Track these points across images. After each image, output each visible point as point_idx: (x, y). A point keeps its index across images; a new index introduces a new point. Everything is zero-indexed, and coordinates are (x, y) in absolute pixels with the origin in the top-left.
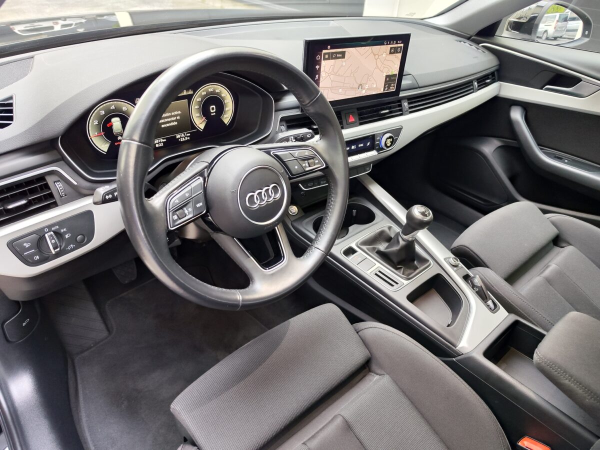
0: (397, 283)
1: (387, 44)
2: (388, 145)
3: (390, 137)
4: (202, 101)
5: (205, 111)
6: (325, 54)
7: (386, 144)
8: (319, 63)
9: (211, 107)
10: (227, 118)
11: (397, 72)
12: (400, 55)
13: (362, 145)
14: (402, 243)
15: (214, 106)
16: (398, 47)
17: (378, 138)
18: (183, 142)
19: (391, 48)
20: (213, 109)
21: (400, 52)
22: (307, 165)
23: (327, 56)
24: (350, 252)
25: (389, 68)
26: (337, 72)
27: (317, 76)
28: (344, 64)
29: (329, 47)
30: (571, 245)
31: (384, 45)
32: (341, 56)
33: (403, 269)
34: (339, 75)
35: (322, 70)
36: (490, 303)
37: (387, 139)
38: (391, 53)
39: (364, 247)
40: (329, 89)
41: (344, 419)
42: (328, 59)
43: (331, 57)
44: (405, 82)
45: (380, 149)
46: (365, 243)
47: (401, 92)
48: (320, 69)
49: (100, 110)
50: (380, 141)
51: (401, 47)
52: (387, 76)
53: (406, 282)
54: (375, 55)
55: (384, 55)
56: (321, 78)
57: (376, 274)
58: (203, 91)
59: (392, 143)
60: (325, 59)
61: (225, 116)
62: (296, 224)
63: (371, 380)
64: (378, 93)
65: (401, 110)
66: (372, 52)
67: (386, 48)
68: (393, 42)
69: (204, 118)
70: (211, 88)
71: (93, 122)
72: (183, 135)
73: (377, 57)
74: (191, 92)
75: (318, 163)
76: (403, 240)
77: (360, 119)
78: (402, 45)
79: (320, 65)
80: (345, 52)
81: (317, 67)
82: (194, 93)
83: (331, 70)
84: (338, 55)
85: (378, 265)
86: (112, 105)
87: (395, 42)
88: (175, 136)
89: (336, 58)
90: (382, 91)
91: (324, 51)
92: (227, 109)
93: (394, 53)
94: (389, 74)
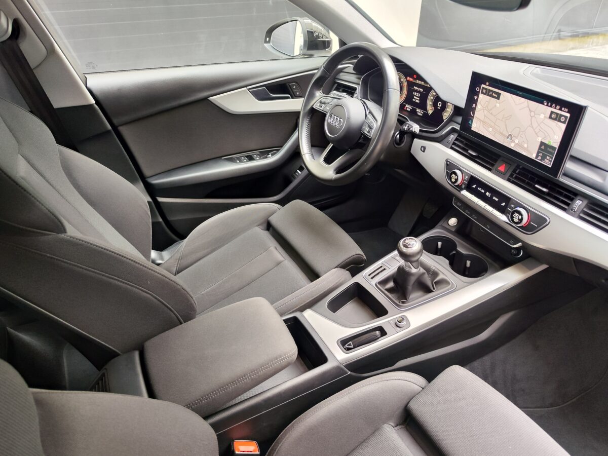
1: (547, 105)
2: (515, 220)
3: (520, 213)
6: (483, 88)
7: (512, 217)
8: (478, 94)
9: (439, 102)
10: (445, 116)
11: (556, 145)
12: (563, 127)
13: (497, 199)
16: (561, 116)
17: (513, 206)
19: (552, 113)
20: (440, 104)
21: (564, 122)
23: (484, 91)
25: (547, 134)
26: (491, 109)
27: (474, 105)
28: (498, 105)
29: (487, 83)
31: (543, 104)
32: (496, 96)
34: (491, 114)
35: (479, 102)
38: (550, 117)
40: (482, 122)
42: (485, 94)
43: (488, 93)
48: (477, 99)
50: (512, 209)
51: (566, 117)
52: (542, 143)
53: (374, 284)
54: (531, 111)
55: (542, 116)
56: (477, 108)
59: (520, 222)
60: (482, 93)
61: (445, 114)
64: (529, 156)
66: (528, 106)
67: (545, 110)
68: (556, 106)
69: (433, 107)
72: (420, 111)
73: (532, 114)
77: (511, 175)
78: (568, 115)
79: (478, 96)
80: (500, 94)
81: (476, 97)
83: (485, 105)
84: (493, 94)
87: (558, 107)
88: (416, 109)
89: (492, 96)
90: (533, 157)
91: (483, 86)
92: (447, 109)
93: (555, 119)
94: (546, 142)
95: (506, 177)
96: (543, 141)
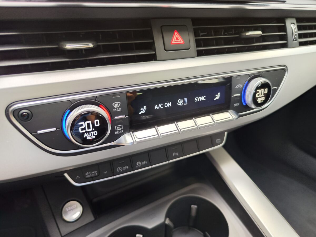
2: (260, 100)
3: (264, 86)
7: (254, 100)
13: (202, 98)
17: (239, 86)
37: (258, 88)
50: (243, 91)
59: (268, 97)
77: (198, 44)
95: (193, 48)
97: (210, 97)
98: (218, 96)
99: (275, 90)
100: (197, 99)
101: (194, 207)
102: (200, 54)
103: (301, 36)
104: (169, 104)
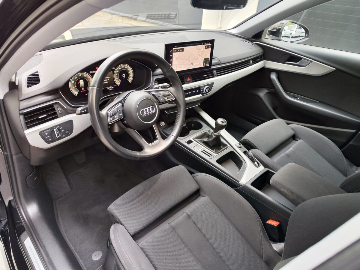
0: (212, 155)
1: (203, 44)
2: (207, 91)
3: (208, 88)
4: (119, 72)
5: (120, 77)
6: (174, 50)
7: (206, 91)
8: (172, 54)
9: (123, 75)
10: (130, 80)
11: (209, 57)
12: (210, 49)
13: (194, 92)
14: (214, 136)
15: (124, 74)
16: (209, 46)
17: (202, 88)
18: (111, 91)
19: (206, 46)
20: (124, 76)
21: (210, 48)
22: (167, 98)
23: (175, 51)
24: (190, 142)
25: (205, 55)
26: (180, 58)
27: (171, 60)
28: (184, 54)
29: (176, 47)
30: (301, 139)
31: (202, 45)
32: (182, 50)
33: (215, 149)
35: (173, 57)
36: (256, 163)
37: (206, 88)
38: (205, 48)
39: (197, 140)
40: (177, 66)
41: (187, 213)
42: (176, 52)
43: (177, 51)
44: (214, 62)
45: (203, 94)
46: (197, 138)
47: (212, 67)
48: (172, 56)
49: (75, 77)
50: (203, 89)
51: (210, 46)
52: (204, 59)
53: (216, 155)
54: (198, 49)
55: (202, 49)
56: (173, 61)
57: (202, 152)
58: (119, 68)
59: (209, 91)
60: (174, 52)
61: (129, 79)
62: (164, 130)
63: (200, 199)
64: (201, 67)
65: (213, 75)
66: (196, 48)
67: (203, 46)
69: (120, 80)
70: (123, 66)
71: (72, 82)
72: (110, 88)
73: (199, 50)
74: (114, 68)
75: (171, 98)
76: (214, 135)
78: (211, 44)
79: (172, 55)
80: (183, 48)
81: (171, 56)
82: (115, 68)
83: (177, 57)
84: (180, 50)
85: (203, 147)
86: (80, 74)
87: (207, 43)
88: (107, 88)
90: (202, 66)
91: (174, 49)
92: (130, 76)
93: (207, 48)
94: (206, 58)
95: (192, 81)
96: (205, 58)
97: (196, 91)
98: (197, 91)
99: (211, 89)
100: (193, 92)
101: (193, 125)
102: (193, 82)
103: (217, 74)
104: (188, 93)
